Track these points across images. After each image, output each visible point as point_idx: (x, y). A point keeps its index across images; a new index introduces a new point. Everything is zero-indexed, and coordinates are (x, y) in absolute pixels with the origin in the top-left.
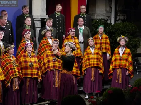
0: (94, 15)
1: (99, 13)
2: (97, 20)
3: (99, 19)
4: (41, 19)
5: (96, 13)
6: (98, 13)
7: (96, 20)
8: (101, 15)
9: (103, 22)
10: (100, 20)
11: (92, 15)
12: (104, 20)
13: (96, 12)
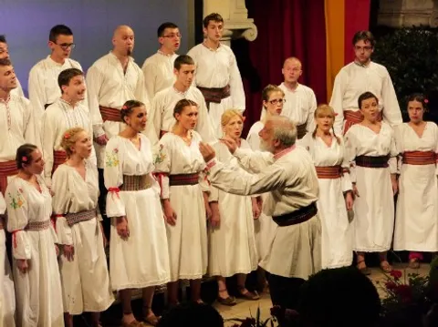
0: (398, 15)
1: (413, 7)
2: (408, 28)
3: (411, 26)
4: (231, 33)
5: (403, 8)
6: (408, 7)
7: (402, 29)
8: (419, 13)
9: (426, 35)
10: (414, 28)
11: (391, 15)
12: (427, 28)
13: (401, 6)
